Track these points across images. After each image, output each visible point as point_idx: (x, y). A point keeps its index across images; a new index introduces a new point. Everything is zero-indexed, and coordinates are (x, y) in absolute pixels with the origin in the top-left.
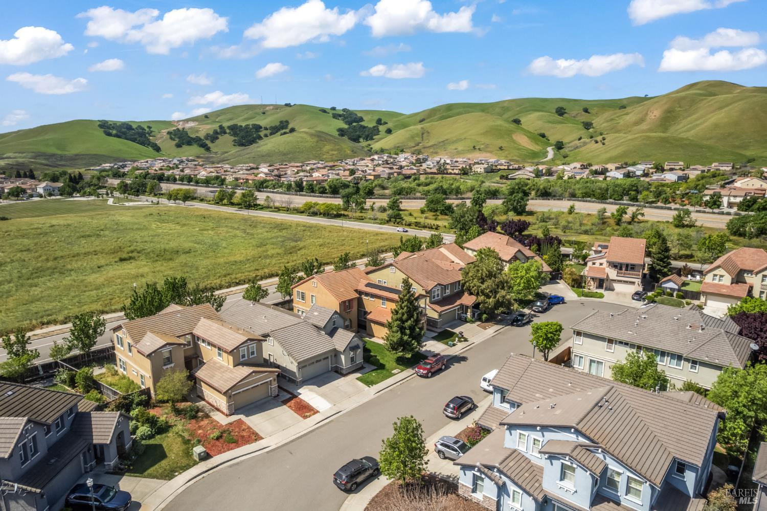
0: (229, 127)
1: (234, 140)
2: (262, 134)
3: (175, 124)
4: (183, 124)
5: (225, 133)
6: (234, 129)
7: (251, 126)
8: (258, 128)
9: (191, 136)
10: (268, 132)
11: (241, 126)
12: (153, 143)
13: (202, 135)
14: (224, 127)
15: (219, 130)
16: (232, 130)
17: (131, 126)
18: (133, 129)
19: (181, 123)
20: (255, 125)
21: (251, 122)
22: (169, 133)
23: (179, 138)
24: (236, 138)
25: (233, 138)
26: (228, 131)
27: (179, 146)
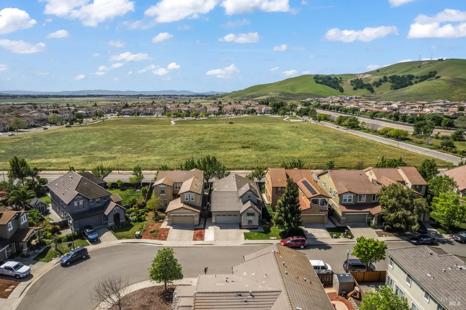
0: (390, 77)
1: (392, 86)
2: (413, 81)
3: (358, 76)
4: (362, 76)
5: (387, 81)
6: (393, 79)
7: (406, 76)
8: (411, 77)
9: (365, 83)
10: (418, 80)
11: (399, 76)
12: (341, 87)
13: (371, 82)
14: (387, 78)
15: (383, 79)
16: (392, 79)
17: (331, 77)
18: (332, 79)
19: (361, 75)
20: (409, 75)
21: (406, 74)
22: (352, 81)
23: (356, 84)
24: (393, 84)
25: (391, 84)
26: (389, 80)
27: (355, 89)
